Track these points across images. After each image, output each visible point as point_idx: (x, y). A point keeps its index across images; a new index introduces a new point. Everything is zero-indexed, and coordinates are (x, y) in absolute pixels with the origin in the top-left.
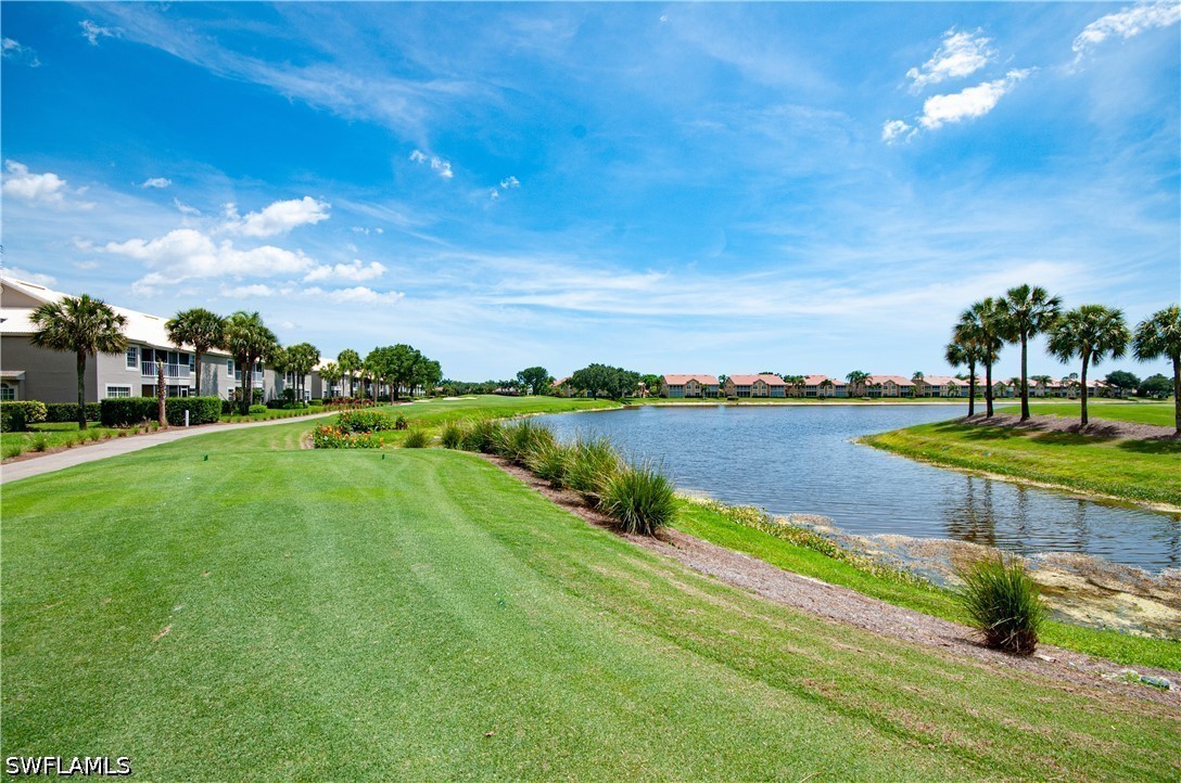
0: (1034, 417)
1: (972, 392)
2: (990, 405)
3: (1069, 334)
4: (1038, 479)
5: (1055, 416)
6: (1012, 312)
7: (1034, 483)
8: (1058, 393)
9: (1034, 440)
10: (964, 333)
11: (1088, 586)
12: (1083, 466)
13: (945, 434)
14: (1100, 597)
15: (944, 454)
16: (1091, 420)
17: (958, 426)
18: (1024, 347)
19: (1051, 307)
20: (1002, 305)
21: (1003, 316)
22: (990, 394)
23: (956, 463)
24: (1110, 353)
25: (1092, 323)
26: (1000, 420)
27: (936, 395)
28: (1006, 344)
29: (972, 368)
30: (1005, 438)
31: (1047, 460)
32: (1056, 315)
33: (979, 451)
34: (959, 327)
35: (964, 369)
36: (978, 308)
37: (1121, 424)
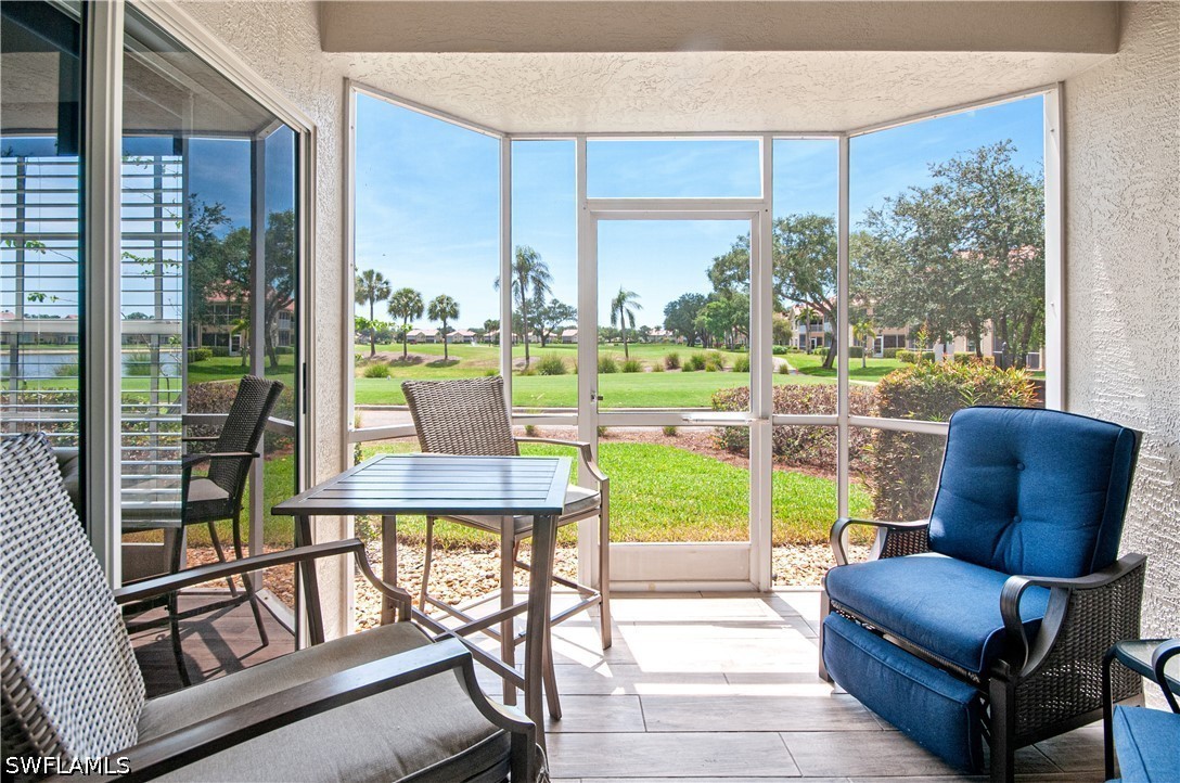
16: (408, 353)
25: (409, 299)
37: (422, 356)
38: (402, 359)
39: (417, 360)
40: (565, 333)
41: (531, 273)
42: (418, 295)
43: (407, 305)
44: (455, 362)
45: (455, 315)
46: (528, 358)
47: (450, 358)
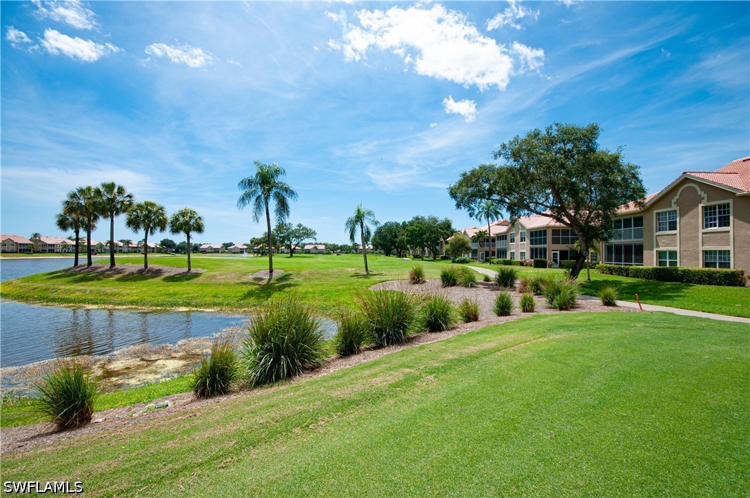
0: (118, 265)
1: (77, 249)
2: (89, 258)
3: (138, 216)
4: (119, 304)
5: (130, 264)
6: (104, 198)
7: (116, 307)
8: (135, 250)
9: (118, 280)
10: (71, 207)
11: (141, 363)
12: (145, 292)
13: (54, 281)
14: (147, 366)
15: (54, 295)
16: (149, 266)
17: (66, 274)
18: (112, 221)
19: (128, 199)
20: (98, 192)
21: (99, 200)
22: (90, 251)
23: (62, 301)
24: (159, 229)
25: (150, 211)
26: (97, 268)
27: (52, 251)
28: (101, 218)
29: (77, 232)
30: (99, 280)
31: (124, 292)
32: (130, 204)
33: (80, 291)
34: (67, 202)
35: (71, 232)
36: (82, 191)
37: (164, 268)
38: (140, 272)
39: (157, 273)
40: (306, 247)
41: (274, 190)
42: (161, 209)
43: (147, 218)
44: (197, 275)
45: (199, 229)
46: (271, 271)
47: (193, 270)
